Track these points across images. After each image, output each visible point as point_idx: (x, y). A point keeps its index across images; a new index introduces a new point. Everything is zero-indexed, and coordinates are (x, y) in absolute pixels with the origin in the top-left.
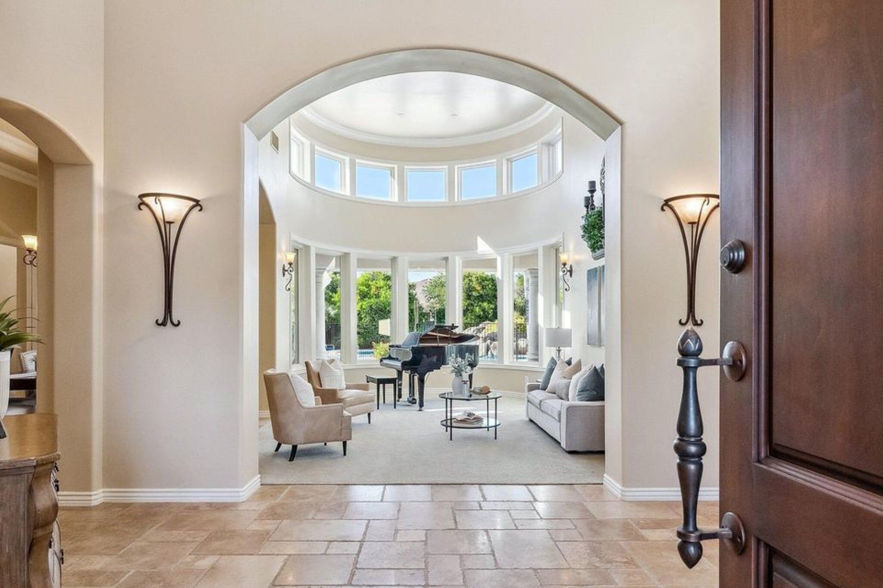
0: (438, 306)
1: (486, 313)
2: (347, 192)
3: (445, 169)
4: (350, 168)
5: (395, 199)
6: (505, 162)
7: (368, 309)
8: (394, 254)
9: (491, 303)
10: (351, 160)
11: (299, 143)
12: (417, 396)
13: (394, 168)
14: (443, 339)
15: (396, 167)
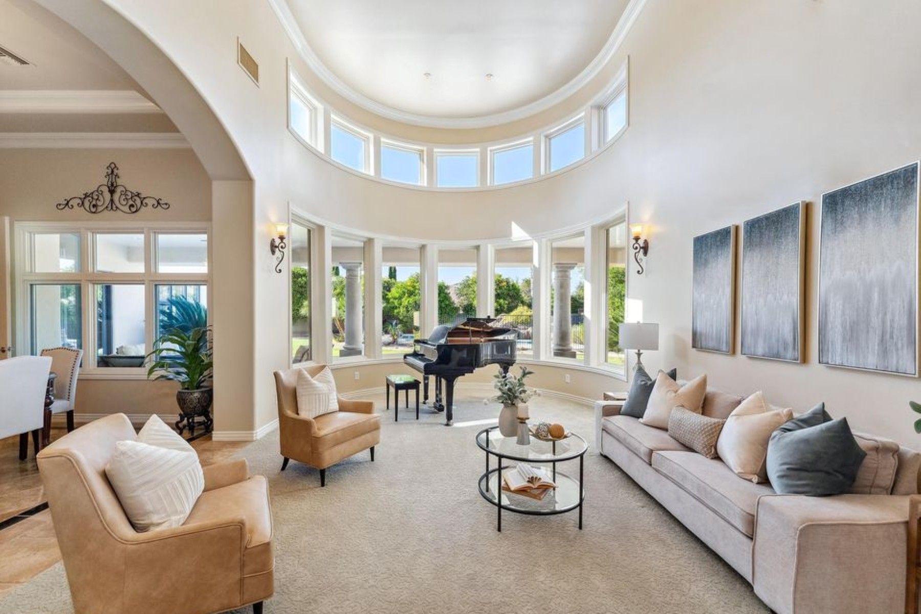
0: (466, 303)
1: (502, 308)
2: (372, 172)
3: (477, 152)
4: (375, 146)
5: (425, 183)
6: (543, 139)
7: (414, 303)
8: (423, 242)
9: (506, 300)
10: (375, 138)
11: (311, 107)
12: (444, 403)
13: (422, 151)
14: (475, 333)
15: (425, 149)
